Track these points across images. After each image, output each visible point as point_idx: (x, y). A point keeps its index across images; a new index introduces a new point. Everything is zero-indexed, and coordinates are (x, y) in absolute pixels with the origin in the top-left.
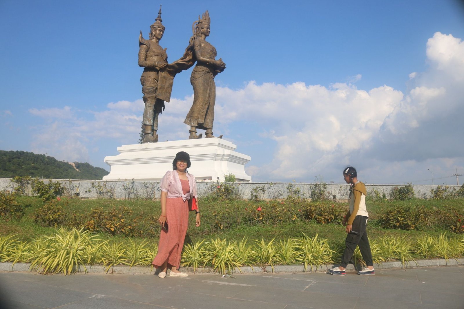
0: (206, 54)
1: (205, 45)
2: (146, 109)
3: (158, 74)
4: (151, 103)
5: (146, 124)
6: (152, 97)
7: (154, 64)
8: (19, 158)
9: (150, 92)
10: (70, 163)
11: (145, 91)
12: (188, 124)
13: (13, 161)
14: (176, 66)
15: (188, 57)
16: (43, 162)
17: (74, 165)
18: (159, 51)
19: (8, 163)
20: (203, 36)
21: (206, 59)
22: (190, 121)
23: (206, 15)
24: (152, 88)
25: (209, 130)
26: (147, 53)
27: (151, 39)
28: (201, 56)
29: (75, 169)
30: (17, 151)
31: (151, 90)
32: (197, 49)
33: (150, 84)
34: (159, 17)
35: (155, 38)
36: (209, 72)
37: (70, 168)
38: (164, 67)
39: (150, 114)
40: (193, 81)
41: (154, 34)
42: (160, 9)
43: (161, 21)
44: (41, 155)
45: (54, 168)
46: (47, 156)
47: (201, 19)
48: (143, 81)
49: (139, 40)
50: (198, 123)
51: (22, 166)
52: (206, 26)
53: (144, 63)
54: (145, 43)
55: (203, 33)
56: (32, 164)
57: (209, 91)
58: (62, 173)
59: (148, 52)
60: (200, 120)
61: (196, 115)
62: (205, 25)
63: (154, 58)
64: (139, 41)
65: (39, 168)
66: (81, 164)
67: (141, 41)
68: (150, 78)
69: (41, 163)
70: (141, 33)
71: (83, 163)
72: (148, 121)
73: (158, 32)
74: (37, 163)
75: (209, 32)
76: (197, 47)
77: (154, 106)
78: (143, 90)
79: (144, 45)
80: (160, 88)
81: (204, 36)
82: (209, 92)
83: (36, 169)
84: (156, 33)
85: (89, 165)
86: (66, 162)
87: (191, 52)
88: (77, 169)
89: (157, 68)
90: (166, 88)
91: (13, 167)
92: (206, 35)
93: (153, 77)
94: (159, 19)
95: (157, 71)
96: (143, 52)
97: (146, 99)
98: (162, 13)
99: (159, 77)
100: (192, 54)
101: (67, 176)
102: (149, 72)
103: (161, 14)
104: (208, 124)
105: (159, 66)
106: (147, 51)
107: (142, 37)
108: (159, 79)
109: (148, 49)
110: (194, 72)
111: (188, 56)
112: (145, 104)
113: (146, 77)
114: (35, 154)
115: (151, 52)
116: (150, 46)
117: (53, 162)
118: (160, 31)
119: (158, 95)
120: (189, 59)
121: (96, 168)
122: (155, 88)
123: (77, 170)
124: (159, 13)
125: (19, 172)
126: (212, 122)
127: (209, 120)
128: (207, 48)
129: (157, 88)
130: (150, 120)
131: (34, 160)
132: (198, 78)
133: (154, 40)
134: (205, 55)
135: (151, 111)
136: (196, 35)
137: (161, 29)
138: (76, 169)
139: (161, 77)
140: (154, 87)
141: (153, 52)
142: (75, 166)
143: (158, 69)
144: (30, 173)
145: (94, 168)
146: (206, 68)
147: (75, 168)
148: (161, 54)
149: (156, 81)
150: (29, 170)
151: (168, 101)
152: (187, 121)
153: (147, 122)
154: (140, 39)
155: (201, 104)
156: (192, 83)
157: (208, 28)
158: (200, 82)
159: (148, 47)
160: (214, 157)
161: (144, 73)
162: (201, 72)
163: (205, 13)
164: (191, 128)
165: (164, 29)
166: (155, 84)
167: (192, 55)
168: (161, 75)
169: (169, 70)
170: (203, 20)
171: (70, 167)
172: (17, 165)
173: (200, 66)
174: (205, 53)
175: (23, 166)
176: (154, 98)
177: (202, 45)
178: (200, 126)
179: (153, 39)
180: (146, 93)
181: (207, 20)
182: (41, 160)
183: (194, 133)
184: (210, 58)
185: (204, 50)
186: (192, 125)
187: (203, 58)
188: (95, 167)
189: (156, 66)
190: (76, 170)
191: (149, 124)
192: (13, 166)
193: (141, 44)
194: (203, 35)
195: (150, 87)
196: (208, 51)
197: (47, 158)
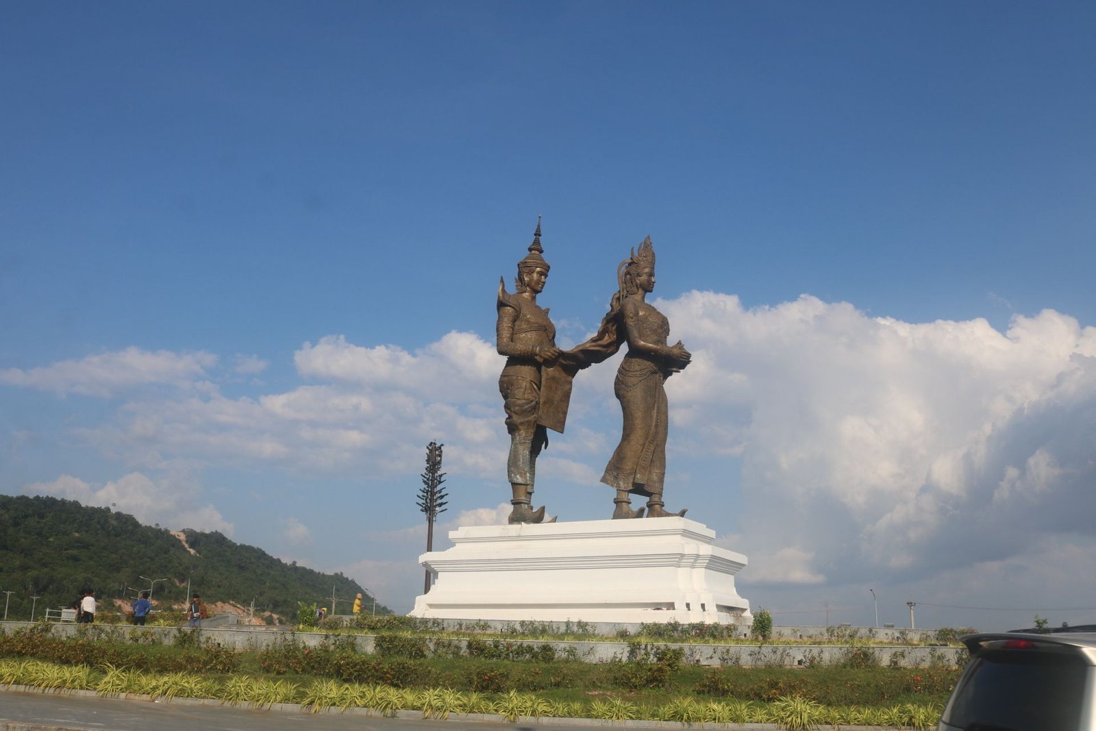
0: (649, 333)
1: (647, 314)
2: (516, 448)
3: (539, 371)
4: (525, 435)
5: (515, 480)
6: (528, 421)
7: (532, 350)
8: (42, 516)
9: (523, 413)
10: (172, 533)
11: (512, 409)
12: (612, 485)
13: (26, 523)
14: (581, 356)
15: (606, 337)
16: (103, 528)
17: (182, 537)
18: (540, 321)
19: (11, 530)
20: (641, 291)
21: (651, 345)
22: (616, 478)
23: (647, 246)
24: (527, 404)
25: (655, 498)
26: (514, 325)
27: (521, 291)
28: (640, 339)
29: (185, 550)
30: (37, 498)
31: (526, 407)
32: (631, 324)
33: (523, 393)
34: (537, 242)
35: (528, 289)
36: (655, 373)
37: (173, 546)
38: (554, 357)
39: (523, 460)
40: (621, 392)
41: (526, 282)
42: (539, 226)
43: (541, 252)
44: (100, 508)
45: (133, 546)
46: (113, 510)
47: (636, 254)
48: (505, 385)
49: (499, 297)
50: (634, 484)
51: (47, 538)
52: (647, 270)
53: (509, 347)
54: (512, 302)
55: (641, 284)
56: (76, 532)
57: (658, 413)
58: (152, 559)
59: (517, 323)
60: (638, 476)
61: (628, 465)
62: (645, 268)
63: (529, 335)
64: (497, 299)
65: (92, 546)
66: (203, 535)
67: (501, 299)
68: (523, 380)
69: (99, 532)
70: (502, 281)
71: (207, 532)
72: (521, 476)
73: (535, 276)
74: (87, 531)
75: (654, 283)
76: (630, 320)
77: (532, 442)
78: (507, 407)
79: (509, 308)
80: (545, 403)
81: (643, 292)
82: (657, 416)
83: (86, 546)
84: (531, 280)
85: (224, 539)
86: (163, 529)
87: (613, 326)
88: (190, 548)
89: (538, 358)
90: (556, 402)
91: (23, 540)
92: (648, 288)
93: (529, 379)
94: (536, 247)
95: (538, 366)
96: (507, 323)
97: (516, 426)
98: (542, 233)
99: (543, 379)
100: (616, 330)
101: (166, 567)
102: (519, 366)
103: (540, 235)
104: (653, 484)
105: (543, 355)
106: (514, 321)
107: (503, 290)
108: (543, 383)
109: (517, 315)
110: (623, 371)
111: (607, 335)
112: (512, 438)
113: (514, 378)
114: (83, 505)
115: (523, 323)
116: (520, 308)
117: (130, 528)
118: (541, 274)
119: (541, 417)
120: (609, 341)
121: (242, 547)
122: (533, 403)
123: (192, 551)
124: (535, 235)
125: (41, 554)
126: (661, 481)
127: (654, 474)
128: (650, 319)
129: (538, 403)
130: (525, 474)
131: (82, 521)
132: (634, 385)
133: (527, 294)
134: (648, 336)
135: (524, 452)
136: (625, 291)
137: (543, 270)
138: (188, 549)
139: (546, 379)
140: (532, 401)
141: (528, 321)
142: (187, 542)
143: (540, 360)
144: (68, 558)
145: (237, 547)
146: (649, 363)
147: (186, 546)
148: (545, 326)
149: (535, 387)
150: (65, 550)
151: (559, 430)
152: (608, 477)
153: (518, 477)
154: (501, 295)
155: (641, 442)
156: (618, 396)
157: (651, 275)
158: (636, 394)
159: (517, 311)
160: (678, 560)
161: (509, 368)
162: (639, 373)
163: (645, 243)
164: (618, 494)
165: (548, 268)
166: (534, 394)
167: (615, 332)
168: (548, 374)
169: (564, 362)
170: (640, 259)
171: (173, 542)
172: (36, 536)
173: (637, 359)
174: (648, 330)
175: (51, 539)
176: (532, 424)
177: (641, 313)
178: (639, 489)
179: (525, 292)
180: (515, 412)
181: (649, 258)
182: (98, 523)
183: (624, 505)
184: (658, 341)
185: (644, 325)
186: (620, 487)
187: (645, 343)
188: (238, 544)
189: (537, 355)
190: (189, 552)
191: (523, 482)
192: (26, 538)
193: (501, 305)
194: (640, 289)
195: (523, 401)
196: (654, 328)
197: (114, 518)
